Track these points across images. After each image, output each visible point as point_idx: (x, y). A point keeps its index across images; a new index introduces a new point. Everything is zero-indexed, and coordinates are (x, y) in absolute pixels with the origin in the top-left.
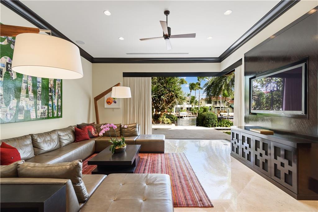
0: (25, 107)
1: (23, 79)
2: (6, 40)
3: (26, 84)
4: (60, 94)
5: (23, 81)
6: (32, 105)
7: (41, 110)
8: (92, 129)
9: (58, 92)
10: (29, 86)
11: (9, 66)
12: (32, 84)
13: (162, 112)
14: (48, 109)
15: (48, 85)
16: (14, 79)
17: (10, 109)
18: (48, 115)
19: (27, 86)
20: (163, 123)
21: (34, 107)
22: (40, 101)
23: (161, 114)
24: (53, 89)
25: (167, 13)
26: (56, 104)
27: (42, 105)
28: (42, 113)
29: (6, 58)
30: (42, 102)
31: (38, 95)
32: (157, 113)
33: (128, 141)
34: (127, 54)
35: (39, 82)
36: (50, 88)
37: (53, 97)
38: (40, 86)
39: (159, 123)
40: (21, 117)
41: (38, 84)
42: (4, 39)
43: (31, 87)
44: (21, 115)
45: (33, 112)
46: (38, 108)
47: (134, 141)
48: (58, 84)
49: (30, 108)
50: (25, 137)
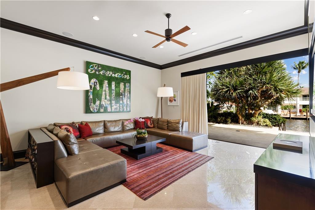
0: (104, 105)
1: (103, 89)
2: (94, 70)
3: (105, 92)
4: (129, 96)
5: (103, 90)
6: (108, 104)
7: (115, 107)
8: (149, 121)
9: (127, 95)
10: (107, 93)
11: (95, 83)
12: (108, 92)
13: (256, 111)
14: (120, 106)
15: (120, 91)
16: (98, 90)
17: (96, 106)
18: (119, 110)
19: (106, 93)
20: (258, 124)
21: (110, 105)
22: (114, 101)
23: (255, 113)
24: (124, 94)
25: (168, 16)
26: (125, 103)
27: (115, 104)
28: (115, 109)
29: (94, 80)
30: (115, 102)
31: (113, 98)
32: (251, 111)
33: (165, 134)
34: (179, 56)
35: (113, 90)
36: (121, 93)
37: (124, 98)
38: (114, 92)
39: (252, 124)
40: (102, 110)
41: (113, 91)
42: (93, 70)
43: (108, 93)
44: (102, 109)
45: (109, 108)
46: (112, 105)
47: (169, 135)
48: (127, 90)
49: (107, 106)
50: (101, 122)
